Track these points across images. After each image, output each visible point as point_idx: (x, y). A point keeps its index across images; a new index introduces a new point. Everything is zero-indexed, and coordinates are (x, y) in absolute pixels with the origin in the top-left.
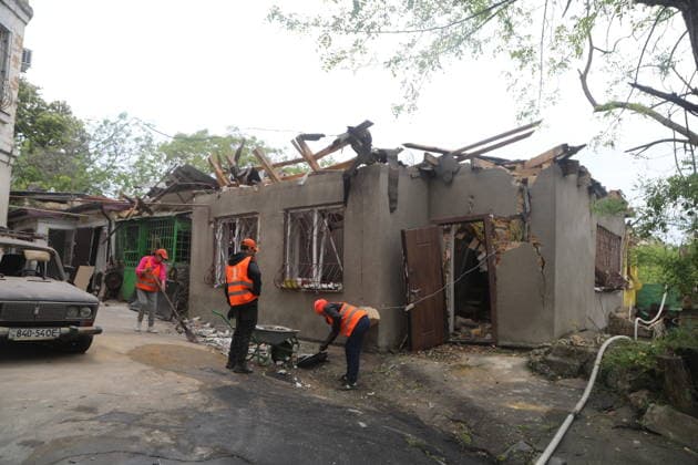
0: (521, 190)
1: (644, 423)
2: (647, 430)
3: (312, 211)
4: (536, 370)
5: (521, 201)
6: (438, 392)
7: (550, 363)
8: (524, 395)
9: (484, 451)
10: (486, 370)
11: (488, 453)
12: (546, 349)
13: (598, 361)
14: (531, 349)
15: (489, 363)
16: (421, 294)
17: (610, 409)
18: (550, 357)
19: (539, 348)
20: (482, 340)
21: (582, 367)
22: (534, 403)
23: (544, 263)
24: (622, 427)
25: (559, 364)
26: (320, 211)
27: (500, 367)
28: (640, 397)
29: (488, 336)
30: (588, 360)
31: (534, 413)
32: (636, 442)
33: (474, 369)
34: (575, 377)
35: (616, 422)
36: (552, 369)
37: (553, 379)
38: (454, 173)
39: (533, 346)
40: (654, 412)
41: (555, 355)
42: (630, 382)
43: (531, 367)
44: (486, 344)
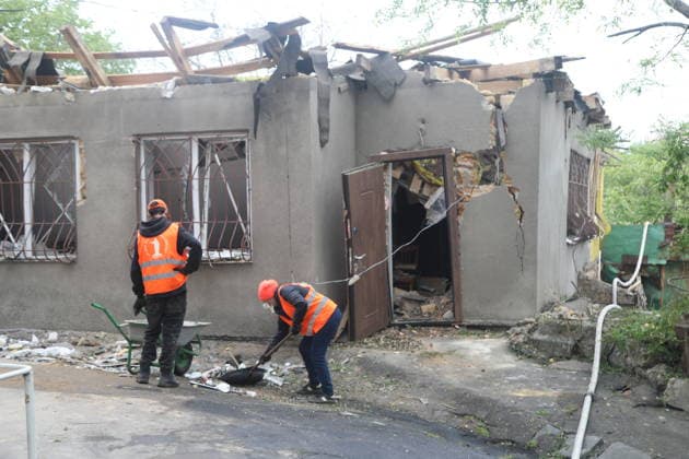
0: (494, 114)
1: (666, 399)
2: (668, 406)
3: (190, 139)
4: (522, 354)
5: (494, 130)
6: (423, 386)
7: (536, 343)
8: (522, 381)
9: (508, 440)
10: (462, 357)
11: (513, 442)
12: (529, 326)
13: (599, 337)
14: (508, 328)
15: (461, 348)
16: (366, 262)
17: (625, 389)
18: (536, 336)
19: (519, 325)
20: (440, 319)
21: (576, 346)
22: (539, 389)
23: (522, 212)
24: (644, 405)
25: (550, 343)
26: (200, 141)
27: (477, 352)
28: (658, 372)
29: (448, 314)
30: (583, 338)
31: (544, 398)
32: (661, 418)
33: (445, 356)
34: (568, 359)
35: (636, 401)
36: (539, 350)
37: (544, 362)
38: (396, 85)
39: (510, 323)
40: (675, 386)
41: (543, 333)
42: (646, 357)
43: (515, 349)
44: (446, 325)
